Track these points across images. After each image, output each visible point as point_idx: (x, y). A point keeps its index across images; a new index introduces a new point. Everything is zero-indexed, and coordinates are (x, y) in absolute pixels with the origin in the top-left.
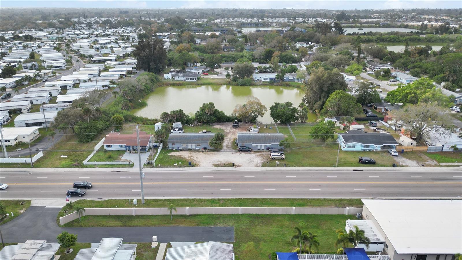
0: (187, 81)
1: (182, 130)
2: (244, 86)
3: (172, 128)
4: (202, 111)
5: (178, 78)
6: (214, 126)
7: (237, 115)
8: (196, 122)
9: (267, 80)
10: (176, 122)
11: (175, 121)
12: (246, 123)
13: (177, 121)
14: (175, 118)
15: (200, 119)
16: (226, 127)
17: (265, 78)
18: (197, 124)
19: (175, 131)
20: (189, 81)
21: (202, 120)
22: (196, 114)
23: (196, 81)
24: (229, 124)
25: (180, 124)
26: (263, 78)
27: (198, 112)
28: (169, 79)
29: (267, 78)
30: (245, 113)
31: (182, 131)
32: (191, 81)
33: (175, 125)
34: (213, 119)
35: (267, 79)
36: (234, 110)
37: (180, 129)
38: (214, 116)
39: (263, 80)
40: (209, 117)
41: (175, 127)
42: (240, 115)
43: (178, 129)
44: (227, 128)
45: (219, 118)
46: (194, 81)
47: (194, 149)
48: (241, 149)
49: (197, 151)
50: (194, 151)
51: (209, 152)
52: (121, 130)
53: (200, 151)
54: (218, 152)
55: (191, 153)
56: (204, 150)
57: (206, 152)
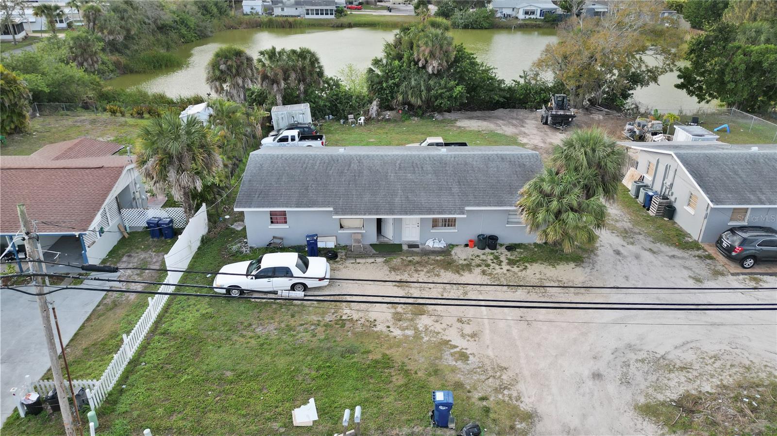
0: (307, 17)
1: (315, 138)
2: (473, 28)
3: (268, 127)
4: (400, 57)
5: (283, 9)
6: (459, 124)
8: (374, 107)
9: (532, 16)
10: (284, 104)
11: (279, 98)
12: (589, 110)
13: (289, 99)
14: (278, 83)
15: (392, 92)
17: (528, 8)
18: (378, 114)
19: (284, 139)
20: (315, 17)
21: (400, 98)
22: (371, 71)
23: (333, 17)
25: (303, 112)
26: (521, 12)
27: (377, 62)
28: (257, 14)
29: (532, 8)
31: (318, 143)
32: (320, 17)
33: (281, 114)
35: (533, 13)
37: (306, 135)
38: (453, 77)
39: (521, 16)
40: (431, 82)
41: (283, 124)
43: (295, 133)
44: (524, 130)
45: (478, 91)
46: (329, 17)
47: (412, 246)
48: (753, 248)
49: (438, 258)
50: (417, 259)
51: (521, 268)
52: (17, 137)
53: (463, 265)
54: (588, 270)
55: (406, 275)
56: (484, 257)
57: (505, 267)
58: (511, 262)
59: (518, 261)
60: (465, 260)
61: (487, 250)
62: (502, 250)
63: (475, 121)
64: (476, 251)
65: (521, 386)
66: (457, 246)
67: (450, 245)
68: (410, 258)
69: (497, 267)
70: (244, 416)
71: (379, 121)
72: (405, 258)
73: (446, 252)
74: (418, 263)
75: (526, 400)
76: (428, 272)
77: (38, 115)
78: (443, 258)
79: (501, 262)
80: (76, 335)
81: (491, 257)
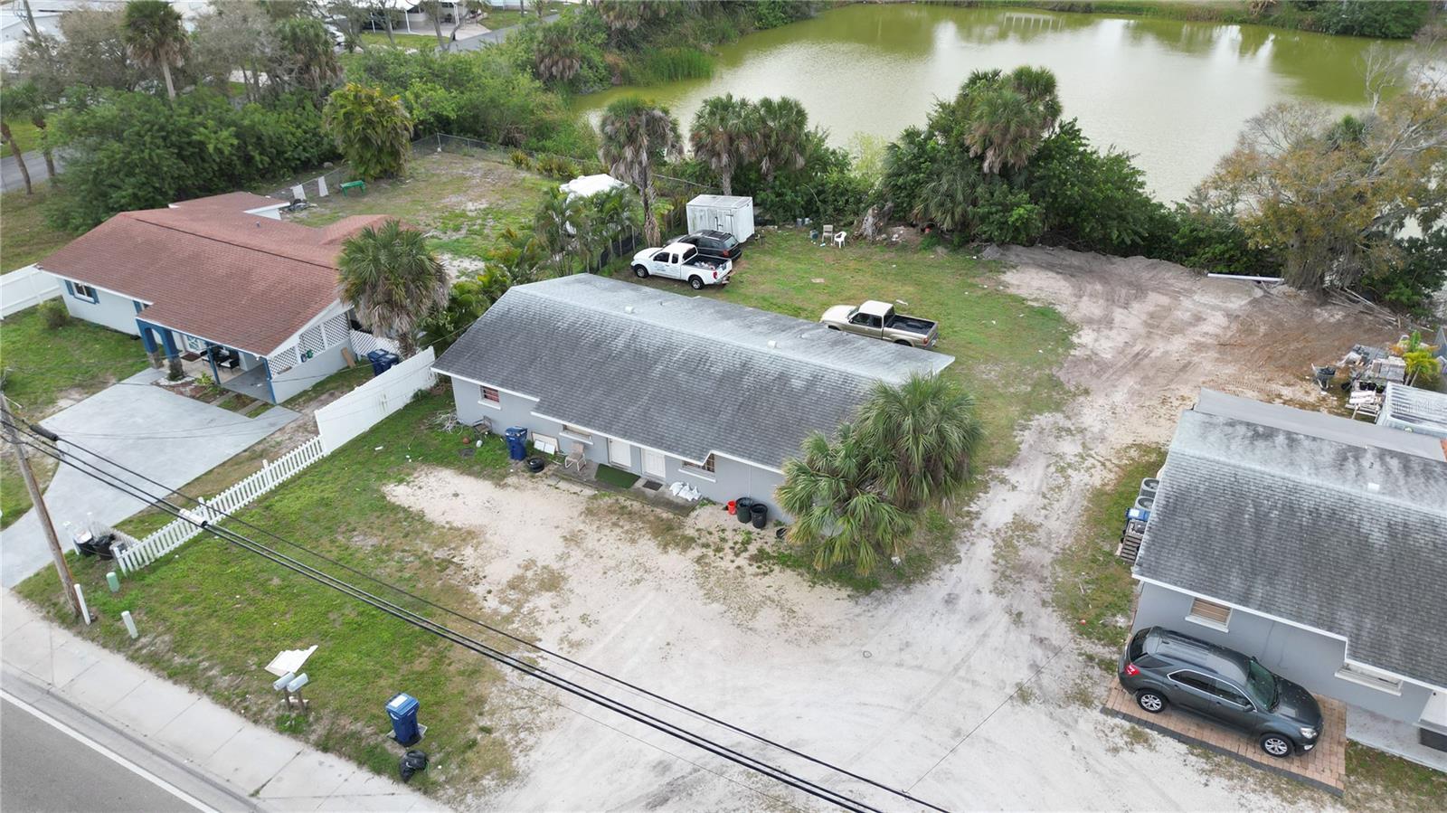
1: (717, 263)
6: (1010, 277)
7: (1248, 206)
8: (869, 220)
11: (726, 180)
12: (1324, 296)
15: (911, 195)
16: (1111, 300)
18: (879, 231)
19: (664, 257)
21: (922, 208)
24: (1146, 275)
30: (1338, 196)
31: (708, 275)
33: (704, 208)
34: (1007, 209)
36: (1227, 162)
37: (708, 254)
38: (1027, 186)
40: (979, 191)
41: (702, 226)
42: (1276, 215)
43: (683, 251)
44: (1119, 315)
45: (1074, 210)
47: (653, 485)
48: (1160, 678)
49: (665, 515)
50: (636, 505)
51: (761, 571)
52: (384, 185)
53: (684, 537)
54: (858, 610)
55: (594, 527)
56: (729, 534)
57: (742, 561)
58: (760, 557)
59: (769, 557)
60: (698, 530)
61: (750, 526)
62: (770, 533)
63: (1051, 274)
64: (731, 520)
65: (548, 737)
66: (714, 504)
67: (707, 499)
68: (628, 503)
69: (730, 556)
70: (239, 637)
71: (874, 243)
72: (622, 499)
73: (685, 509)
74: (630, 513)
75: (534, 755)
76: (627, 532)
77: (439, 150)
78: (672, 516)
79: (746, 550)
80: (197, 479)
81: (739, 538)
